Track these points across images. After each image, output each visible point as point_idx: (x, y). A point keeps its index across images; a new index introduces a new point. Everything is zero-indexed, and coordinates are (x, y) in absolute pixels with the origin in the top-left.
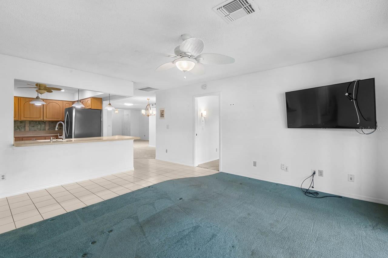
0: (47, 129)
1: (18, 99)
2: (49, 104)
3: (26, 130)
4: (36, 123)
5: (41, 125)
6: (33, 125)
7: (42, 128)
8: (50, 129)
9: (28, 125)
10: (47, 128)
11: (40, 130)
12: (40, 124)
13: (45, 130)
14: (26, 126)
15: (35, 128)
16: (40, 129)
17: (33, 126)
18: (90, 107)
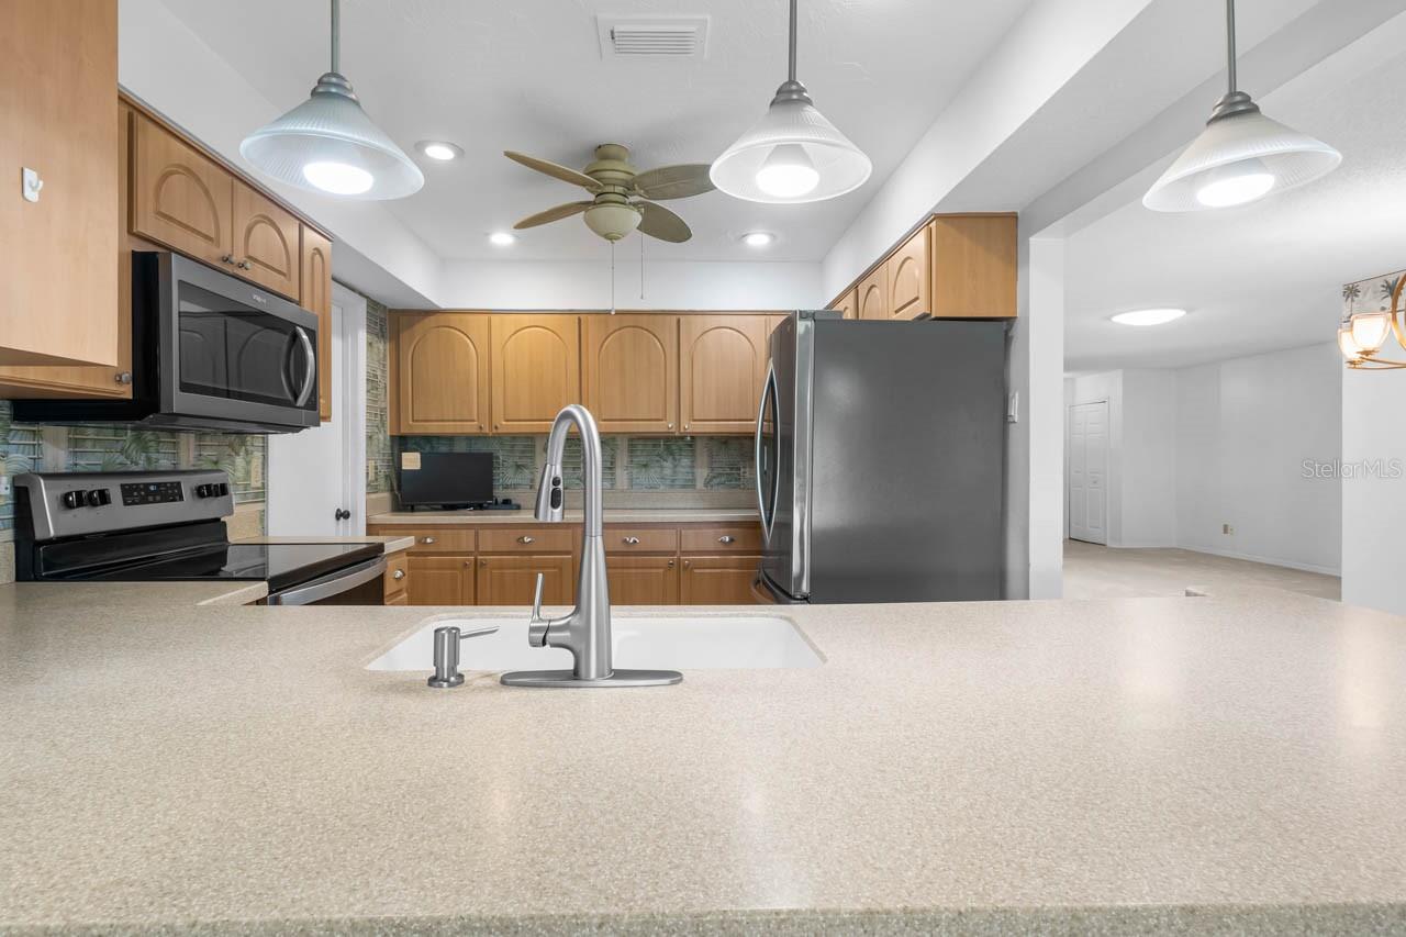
0: (700, 484)
1: (580, 320)
2: (704, 337)
3: (619, 486)
4: (654, 446)
5: (674, 459)
6: (643, 460)
7: (681, 478)
8: (715, 481)
9: (626, 460)
10: (702, 473)
11: (672, 486)
12: (672, 454)
13: (690, 484)
14: (618, 464)
15: (653, 473)
16: (673, 481)
17: (645, 466)
18: (919, 308)
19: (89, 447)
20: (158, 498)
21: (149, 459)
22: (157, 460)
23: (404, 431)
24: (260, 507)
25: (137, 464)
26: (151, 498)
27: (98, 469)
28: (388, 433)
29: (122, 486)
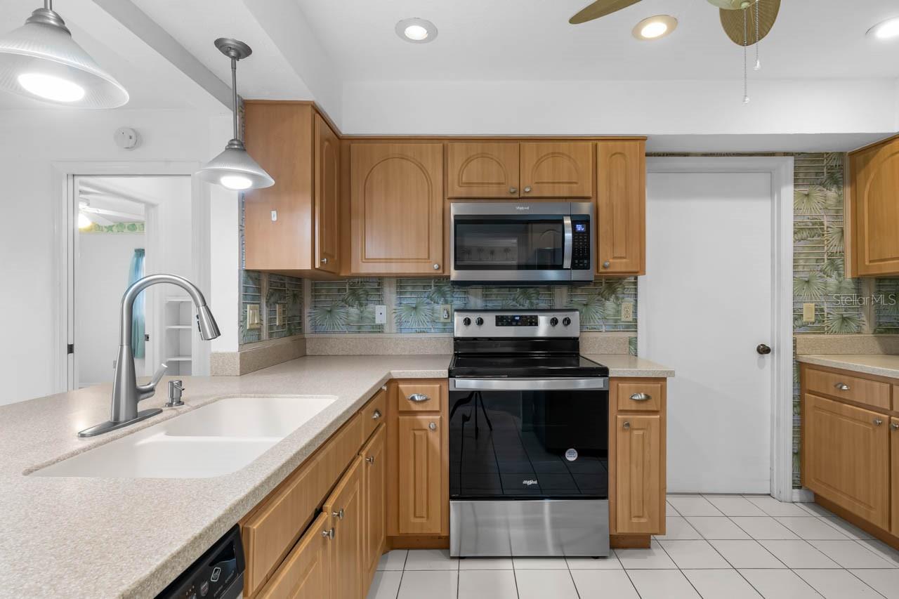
19: (494, 297)
20: (519, 324)
21: (531, 303)
22: (537, 304)
23: (861, 272)
24: (632, 335)
25: (523, 306)
26: (514, 323)
27: (499, 308)
28: (849, 276)
29: (497, 317)
